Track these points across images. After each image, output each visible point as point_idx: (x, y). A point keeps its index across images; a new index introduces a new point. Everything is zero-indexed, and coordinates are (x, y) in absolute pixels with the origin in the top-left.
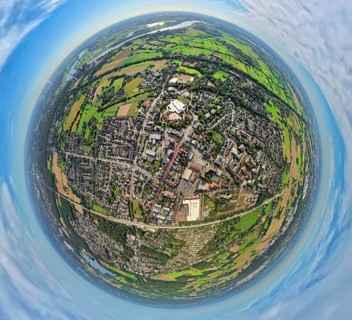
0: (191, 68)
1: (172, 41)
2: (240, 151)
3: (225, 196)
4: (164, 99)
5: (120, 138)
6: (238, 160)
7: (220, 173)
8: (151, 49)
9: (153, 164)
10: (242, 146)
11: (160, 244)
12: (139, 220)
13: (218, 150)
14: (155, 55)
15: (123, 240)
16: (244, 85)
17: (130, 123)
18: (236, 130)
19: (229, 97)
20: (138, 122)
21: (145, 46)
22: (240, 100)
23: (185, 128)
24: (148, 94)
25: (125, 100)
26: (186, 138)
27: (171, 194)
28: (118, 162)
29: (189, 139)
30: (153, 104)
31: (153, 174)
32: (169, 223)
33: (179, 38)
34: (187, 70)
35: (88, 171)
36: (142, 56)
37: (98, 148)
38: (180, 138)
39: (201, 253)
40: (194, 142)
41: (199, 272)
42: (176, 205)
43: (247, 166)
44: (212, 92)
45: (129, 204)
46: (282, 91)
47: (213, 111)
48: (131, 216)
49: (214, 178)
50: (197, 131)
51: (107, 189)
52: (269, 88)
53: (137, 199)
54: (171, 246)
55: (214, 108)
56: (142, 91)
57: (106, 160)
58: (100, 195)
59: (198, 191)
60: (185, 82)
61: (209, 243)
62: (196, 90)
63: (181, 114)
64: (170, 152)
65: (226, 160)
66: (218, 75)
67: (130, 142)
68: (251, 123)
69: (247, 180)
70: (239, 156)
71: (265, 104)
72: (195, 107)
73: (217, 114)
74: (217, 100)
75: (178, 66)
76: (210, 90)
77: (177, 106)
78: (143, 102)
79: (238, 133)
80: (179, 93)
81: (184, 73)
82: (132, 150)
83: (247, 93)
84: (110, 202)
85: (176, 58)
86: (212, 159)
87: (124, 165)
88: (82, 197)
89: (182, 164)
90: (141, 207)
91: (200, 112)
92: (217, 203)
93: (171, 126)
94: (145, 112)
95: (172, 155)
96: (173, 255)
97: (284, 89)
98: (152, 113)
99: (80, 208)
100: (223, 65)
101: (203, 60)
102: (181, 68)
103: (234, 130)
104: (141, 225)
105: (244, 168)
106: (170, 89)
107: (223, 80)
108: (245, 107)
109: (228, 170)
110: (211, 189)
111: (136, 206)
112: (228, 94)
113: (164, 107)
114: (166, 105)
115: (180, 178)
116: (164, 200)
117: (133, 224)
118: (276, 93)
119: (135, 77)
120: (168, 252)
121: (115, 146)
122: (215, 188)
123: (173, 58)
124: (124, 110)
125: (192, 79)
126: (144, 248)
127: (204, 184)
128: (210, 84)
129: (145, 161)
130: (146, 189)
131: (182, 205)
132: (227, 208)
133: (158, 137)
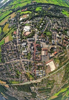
0: (26, 11)
1: (13, 4)
2: (60, 35)
3: (62, 55)
4: (21, 28)
6: (61, 39)
7: (56, 47)
8: (6, 11)
9: (28, 55)
10: (60, 33)
11: (45, 85)
12: (32, 80)
13: (51, 38)
14: (9, 13)
15: (30, 90)
16: (50, 8)
17: (12, 44)
18: (55, 26)
19: (46, 15)
20: (15, 41)
21: (4, 11)
22: (51, 15)
23: (34, 35)
24: (13, 29)
25: (5, 35)
26: (36, 39)
27: (41, 64)
28: (13, 61)
29: (37, 39)
30: (17, 32)
31: (30, 59)
32: (45, 75)
33: (16, 2)
34: (25, 13)
35: (4, 70)
36: (4, 15)
37: (3, 59)
38: (34, 40)
39: (63, 82)
40: (40, 39)
41: (66, 89)
42: (44, 67)
43: (65, 39)
44: (38, 17)
45: (26, 75)
46: (66, 4)
47: (42, 24)
48: (29, 80)
49: (55, 50)
50: (39, 35)
51: (14, 73)
52: (60, 5)
53: (28, 72)
54: (50, 84)
55: (42, 23)
56: (10, 29)
57: (9, 62)
58: (12, 77)
59: (50, 58)
60: (26, 18)
61: (64, 76)
62: (32, 19)
63: (30, 31)
64: (32, 47)
65: (56, 41)
66: (38, 9)
67: (15, 51)
68: (59, 22)
69: (68, 45)
70: (60, 37)
71: (61, 12)
72: (34, 25)
73: (44, 24)
74: (42, 19)
75: (20, 13)
76: (37, 16)
77: (27, 28)
78: (13, 33)
79: (56, 28)
80: (25, 23)
81: (24, 14)
82: (17, 54)
83: (52, 11)
84: (18, 78)
85: (18, 10)
86: (50, 43)
87: (16, 61)
88: (6, 81)
89: (39, 50)
90: (31, 74)
91: (37, 27)
92: (60, 59)
93: (28, 37)
94: (15, 37)
95: (34, 48)
96: (52, 87)
97: (66, 3)
98: (18, 36)
99: (7, 86)
100: (38, 4)
101: (29, 6)
102: (22, 13)
103: (53, 28)
104: (34, 81)
105: (64, 41)
106: (21, 23)
107: (40, 10)
108: (54, 17)
109: (58, 44)
110: (55, 55)
111: (29, 75)
112: (45, 15)
113: (22, 31)
114: (23, 30)
115: (41, 56)
117: (30, 82)
118: (64, 6)
119: (5, 25)
120: (50, 87)
121: (9, 55)
122: (56, 54)
123: (17, 10)
124: (7, 39)
125: (28, 15)
126: (39, 90)
127: (51, 54)
128: (36, 14)
129: (24, 56)
130: (30, 66)
131: (47, 66)
132: (65, 59)
133: (25, 44)
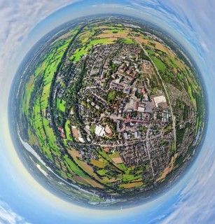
0: (65, 131)
1: (49, 153)
2: (117, 77)
3: (148, 82)
4: (98, 141)
5: (135, 154)
6: (123, 77)
7: (135, 89)
8: (65, 165)
9: (142, 131)
10: (113, 76)
11: (180, 112)
12: (172, 126)
13: (120, 93)
14: (69, 161)
15: (183, 130)
16: (62, 84)
17: (124, 153)
18: (100, 81)
19: (76, 94)
20: (121, 149)
21: (65, 169)
22: (77, 85)
23: (112, 120)
24: (100, 152)
25: (111, 163)
26: (119, 117)
27: (155, 115)
28: (147, 149)
29: (119, 115)
30: (105, 146)
31: (147, 128)
32: (169, 111)
34: (68, 132)
35: (158, 160)
36: (73, 168)
37: (144, 162)
38: (121, 121)
39: (181, 89)
40: (120, 112)
41: (190, 87)
42: (160, 110)
43: (126, 70)
44: (78, 109)
45: (166, 134)
46: (59, 49)
47: (93, 104)
48: (171, 130)
49: (139, 91)
50: (112, 111)
51: (163, 147)
52: (59, 61)
53: (162, 131)
54: (180, 106)
55: (90, 104)
56: (99, 156)
57: (149, 155)
58: (166, 150)
59: (150, 100)
60: (79, 132)
61: (175, 86)
62: (81, 121)
63: (104, 126)
64: (131, 124)
65: (126, 86)
66: (62, 107)
67: (134, 148)
68: (93, 72)
69: (135, 69)
70: (120, 77)
71: (74, 62)
72: (95, 118)
73: (94, 100)
74: (83, 103)
75: (69, 141)
76: (77, 111)
77: (99, 131)
78: (107, 153)
79: (104, 80)
80: (89, 133)
81: (72, 134)
82: (139, 144)
83: (69, 80)
84: (168, 143)
85: (63, 145)
86: (127, 96)
87: (147, 145)
88: (171, 157)
89: (136, 114)
90: (165, 128)
91: (97, 114)
92: (153, 87)
93: (116, 129)
94: (113, 148)
95: (133, 122)
96: (184, 103)
97: (57, 48)
98: (112, 144)
99: (176, 156)
101: (54, 123)
102: (69, 138)
103: (102, 85)
104: (174, 124)
105: (128, 72)
106: (89, 140)
107: (64, 102)
108: (81, 79)
109: (131, 84)
110: (146, 92)
111: (166, 130)
112: (75, 96)
113: (104, 139)
114: (102, 138)
115: (145, 113)
116: (159, 118)
117: (175, 129)
118: (62, 55)
119: (92, 165)
120: (183, 106)
121: (140, 155)
122: (145, 90)
123: (64, 147)
124: (117, 160)
125: (74, 127)
126: (184, 119)
127: (144, 98)
128: (72, 113)
129: (142, 136)
130: (156, 129)
131: (159, 107)
132: (155, 80)
133: (125, 134)
